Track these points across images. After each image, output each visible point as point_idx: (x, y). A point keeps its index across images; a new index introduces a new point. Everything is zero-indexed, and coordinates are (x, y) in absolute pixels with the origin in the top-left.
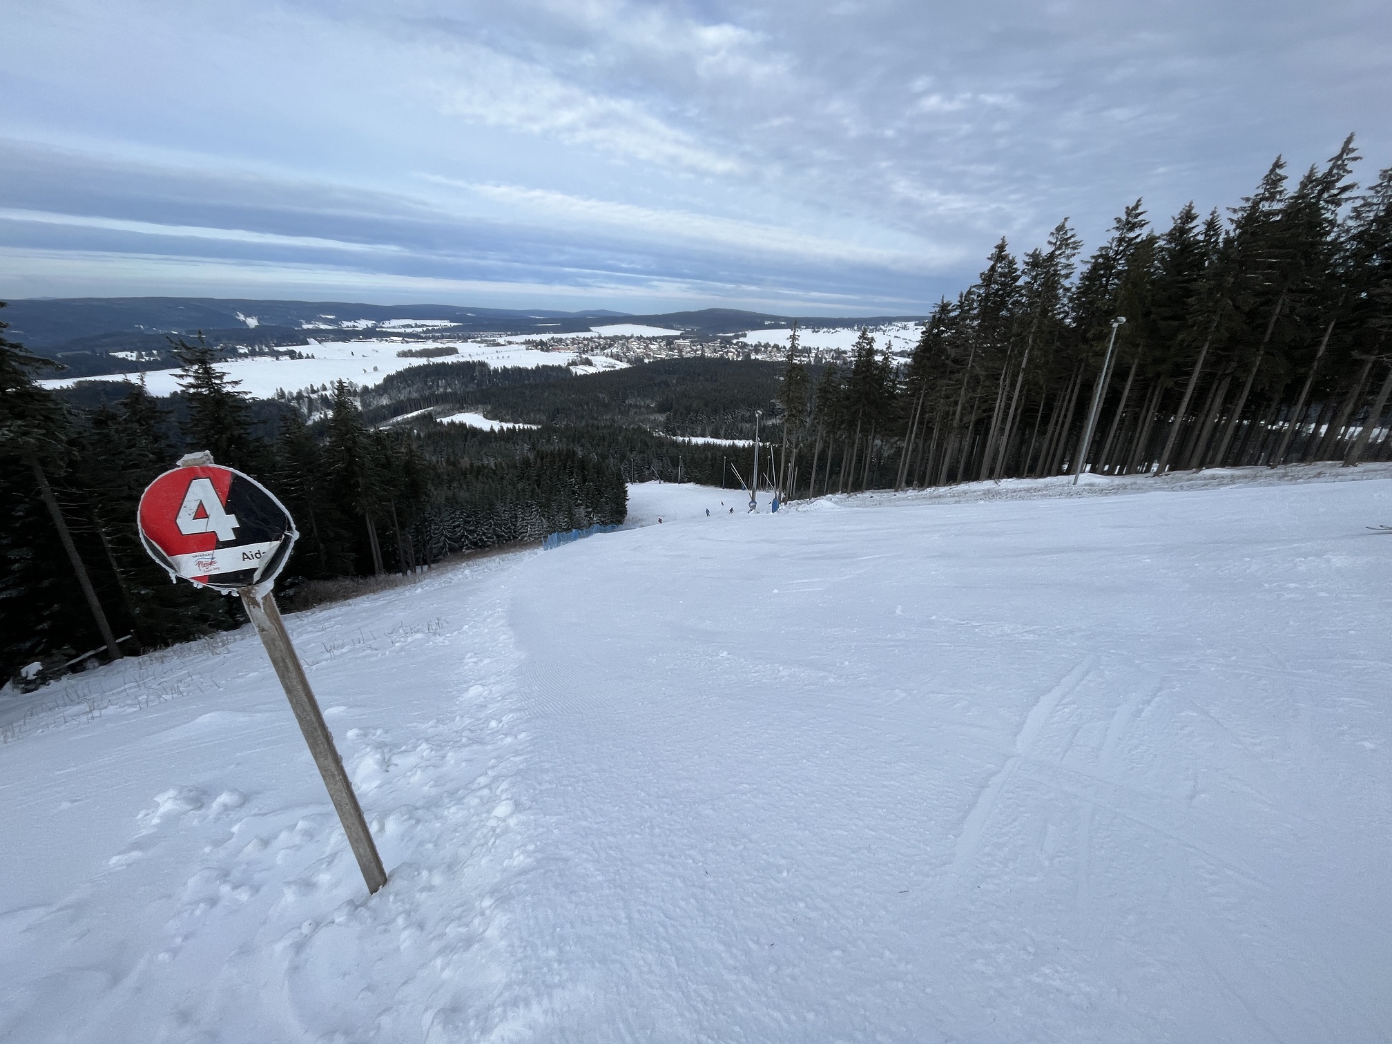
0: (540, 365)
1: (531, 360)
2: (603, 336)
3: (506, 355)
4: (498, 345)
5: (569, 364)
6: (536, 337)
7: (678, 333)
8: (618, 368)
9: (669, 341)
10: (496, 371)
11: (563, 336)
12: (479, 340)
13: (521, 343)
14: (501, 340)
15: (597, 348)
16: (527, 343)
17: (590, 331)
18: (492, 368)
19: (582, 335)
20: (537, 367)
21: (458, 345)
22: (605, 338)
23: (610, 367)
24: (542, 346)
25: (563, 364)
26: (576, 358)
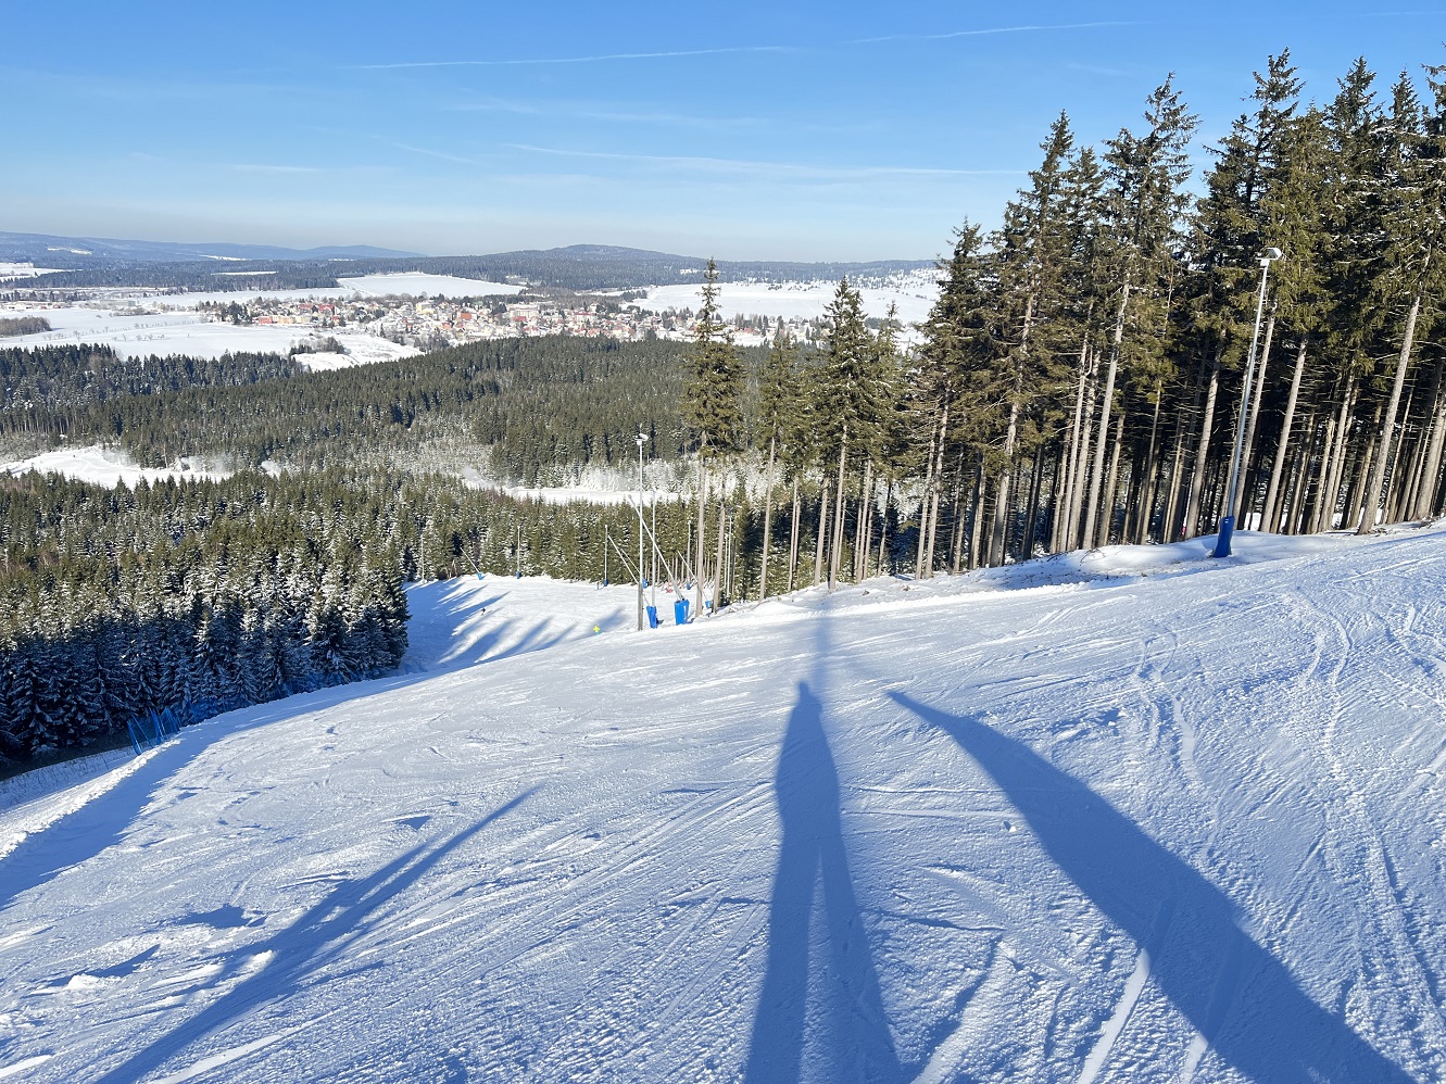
0: (233, 352)
1: (213, 341)
2: (364, 296)
3: (156, 332)
4: (139, 312)
5: (294, 351)
6: (225, 298)
7: (514, 290)
8: (395, 357)
9: (497, 306)
10: (134, 363)
11: (281, 295)
12: (98, 302)
13: (190, 309)
14: (146, 304)
15: (352, 318)
16: (205, 306)
17: (334, 285)
18: (125, 359)
19: (321, 294)
20: (226, 358)
21: (51, 313)
22: (368, 300)
23: (379, 356)
24: (236, 314)
25: (283, 351)
26: (308, 338)
